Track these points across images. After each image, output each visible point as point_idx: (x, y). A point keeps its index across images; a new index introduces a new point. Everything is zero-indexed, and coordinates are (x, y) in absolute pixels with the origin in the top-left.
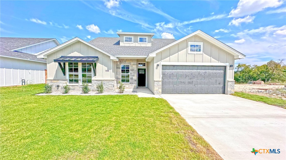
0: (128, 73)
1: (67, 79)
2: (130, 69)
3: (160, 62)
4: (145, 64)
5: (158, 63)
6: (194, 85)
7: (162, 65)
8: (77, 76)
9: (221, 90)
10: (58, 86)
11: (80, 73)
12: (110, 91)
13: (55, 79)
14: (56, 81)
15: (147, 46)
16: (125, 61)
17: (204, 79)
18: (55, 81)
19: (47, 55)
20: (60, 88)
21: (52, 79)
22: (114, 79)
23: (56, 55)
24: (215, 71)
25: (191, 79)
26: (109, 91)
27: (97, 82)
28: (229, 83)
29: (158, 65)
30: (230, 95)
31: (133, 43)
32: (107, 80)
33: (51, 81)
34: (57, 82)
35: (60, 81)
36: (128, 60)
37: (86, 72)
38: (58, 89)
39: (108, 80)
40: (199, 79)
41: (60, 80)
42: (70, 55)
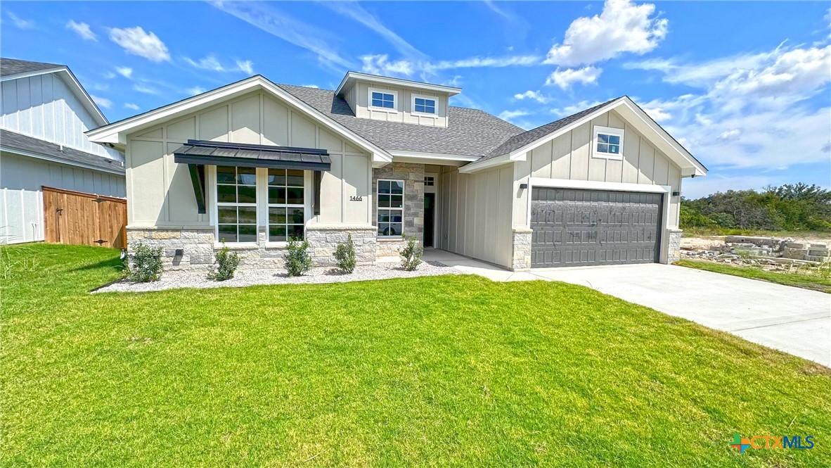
0: (399, 207)
1: (211, 225)
2: (403, 195)
3: (526, 178)
4: (432, 179)
5: (524, 181)
6: (598, 242)
7: (534, 187)
8: (252, 214)
9: (652, 254)
10: (179, 253)
11: (262, 205)
12: (368, 263)
13: (165, 227)
14: (171, 234)
15: (437, 125)
16: (392, 169)
17: (621, 226)
18: (163, 234)
19: (129, 132)
20: (185, 259)
21: (152, 225)
22: (370, 226)
23: (165, 137)
24: (642, 205)
25: (593, 225)
26: (364, 263)
27: (324, 235)
28: (672, 236)
29: (523, 186)
30: (672, 264)
31: (396, 111)
32: (357, 230)
33: (147, 234)
34: (174, 238)
35: (185, 234)
36: (401, 167)
37: (285, 203)
38: (176, 263)
39: (360, 230)
40: (610, 225)
41: (187, 230)
42: (223, 139)
